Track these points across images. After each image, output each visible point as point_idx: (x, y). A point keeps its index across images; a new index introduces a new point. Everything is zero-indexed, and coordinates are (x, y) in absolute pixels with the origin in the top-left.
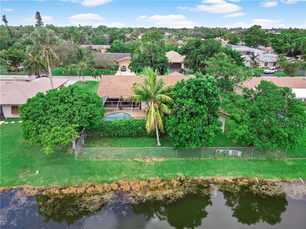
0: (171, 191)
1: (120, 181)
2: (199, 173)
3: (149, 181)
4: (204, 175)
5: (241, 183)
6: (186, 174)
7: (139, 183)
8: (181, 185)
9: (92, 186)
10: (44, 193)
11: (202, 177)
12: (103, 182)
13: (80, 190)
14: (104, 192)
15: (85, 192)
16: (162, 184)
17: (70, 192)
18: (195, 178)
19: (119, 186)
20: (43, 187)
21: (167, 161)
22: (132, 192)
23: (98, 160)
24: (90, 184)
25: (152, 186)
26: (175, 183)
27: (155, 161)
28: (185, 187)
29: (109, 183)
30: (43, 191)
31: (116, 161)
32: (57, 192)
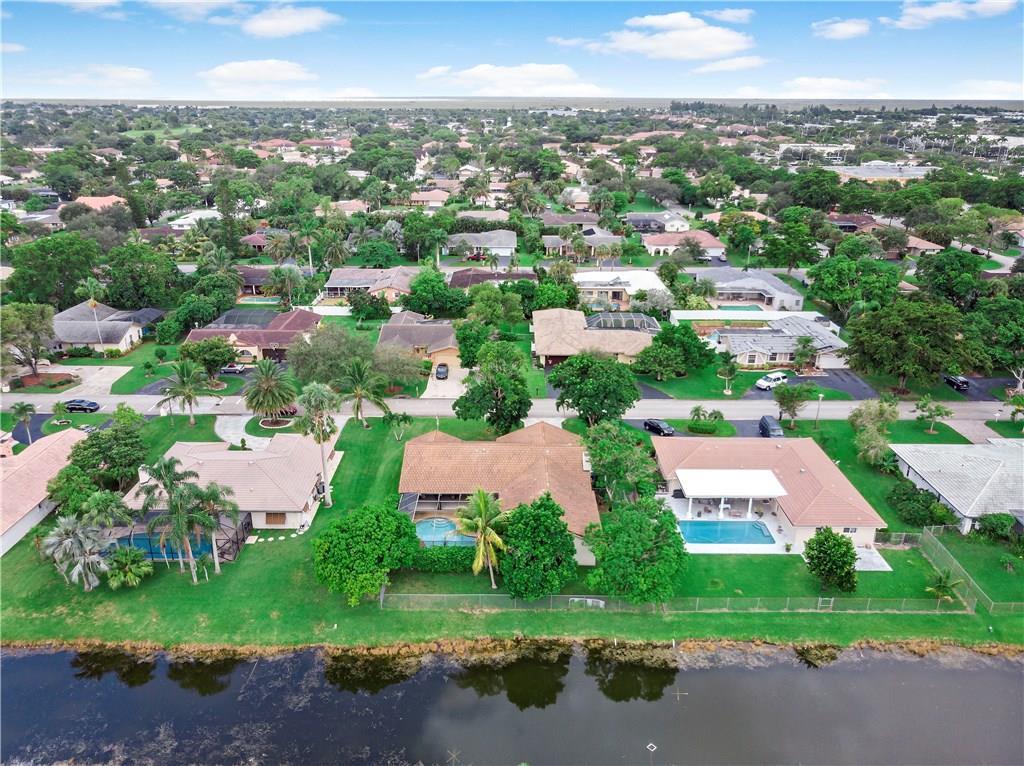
0: (502, 654)
1: (440, 640)
2: (543, 631)
3: (477, 641)
4: (547, 634)
5: (593, 645)
6: (525, 632)
7: (464, 643)
8: (516, 647)
9: (405, 646)
10: (350, 653)
11: (545, 637)
12: (419, 641)
13: (393, 651)
14: (421, 654)
15: (399, 653)
16: (492, 645)
17: (381, 653)
18: (536, 637)
19: (439, 646)
20: (347, 646)
21: (502, 613)
22: (455, 655)
23: (411, 610)
24: (403, 643)
25: (479, 647)
26: (509, 643)
27: (487, 614)
28: (520, 649)
29: (426, 642)
30: (348, 650)
31: (435, 612)
32: (365, 652)
